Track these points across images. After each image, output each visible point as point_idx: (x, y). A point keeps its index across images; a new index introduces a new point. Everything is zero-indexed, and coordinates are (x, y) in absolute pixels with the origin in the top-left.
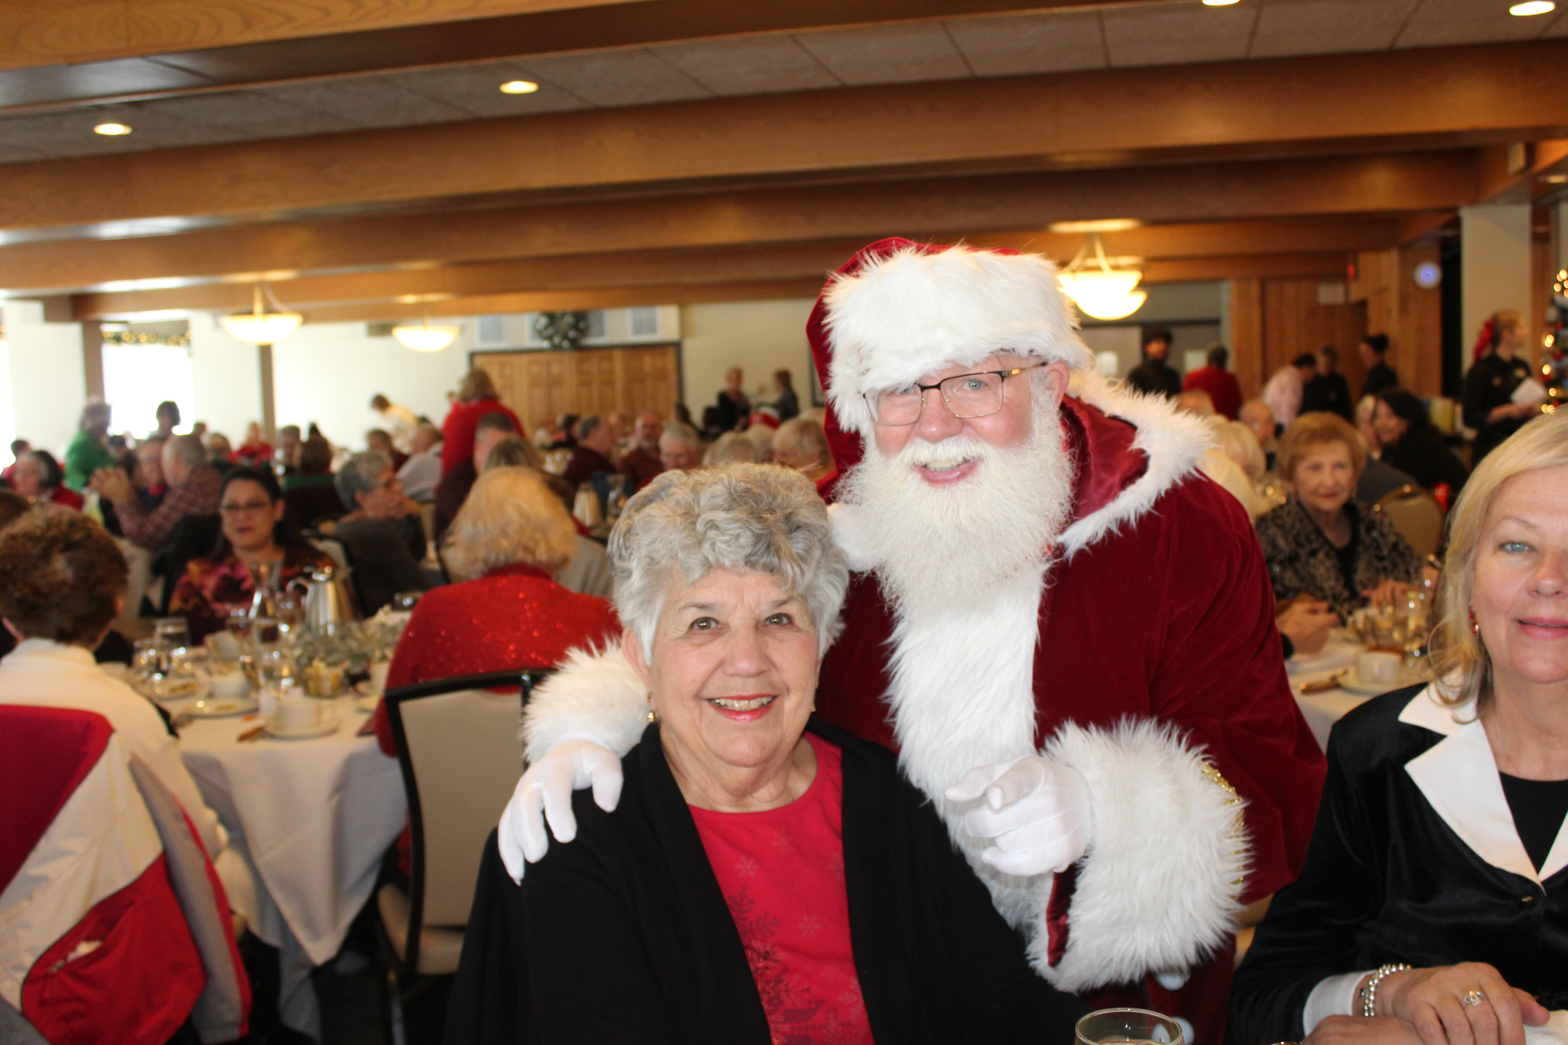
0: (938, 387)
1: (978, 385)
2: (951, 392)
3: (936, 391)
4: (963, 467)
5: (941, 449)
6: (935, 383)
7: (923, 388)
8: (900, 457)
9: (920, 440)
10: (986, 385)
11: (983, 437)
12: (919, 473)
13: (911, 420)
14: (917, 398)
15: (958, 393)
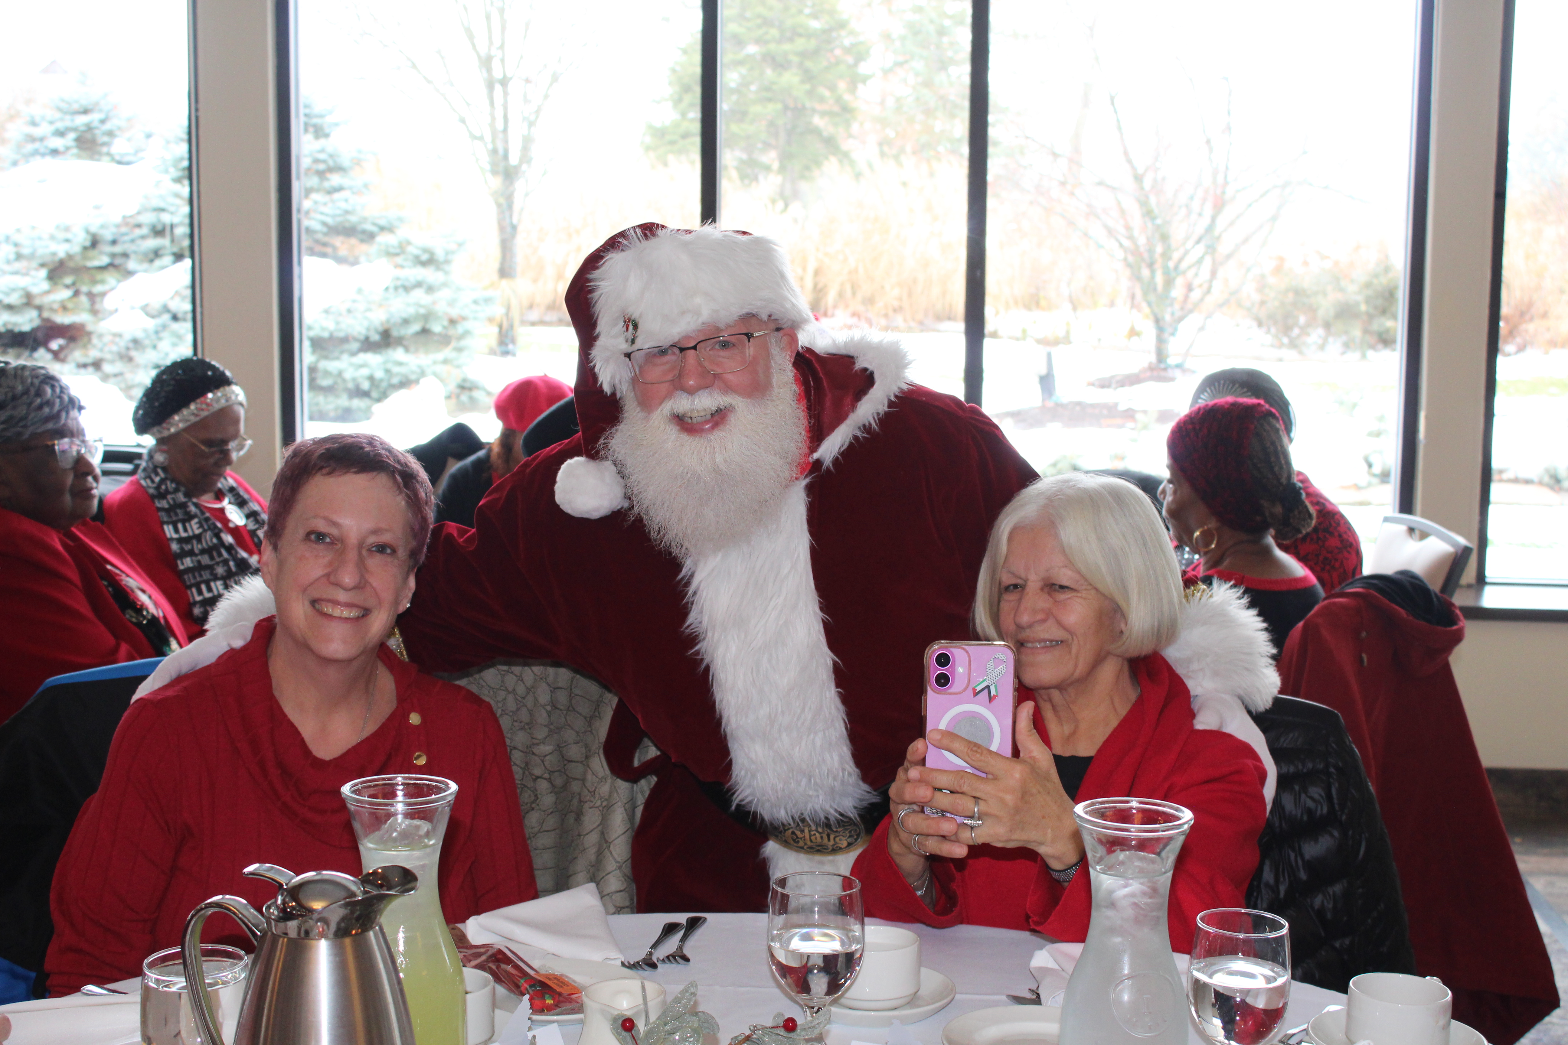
0: (694, 348)
1: (725, 345)
2: (705, 351)
3: (693, 351)
5: (697, 400)
6: (692, 344)
7: (682, 350)
8: (659, 411)
9: (679, 393)
10: (734, 345)
11: (732, 390)
12: (678, 425)
13: (670, 377)
14: (674, 358)
15: (711, 353)
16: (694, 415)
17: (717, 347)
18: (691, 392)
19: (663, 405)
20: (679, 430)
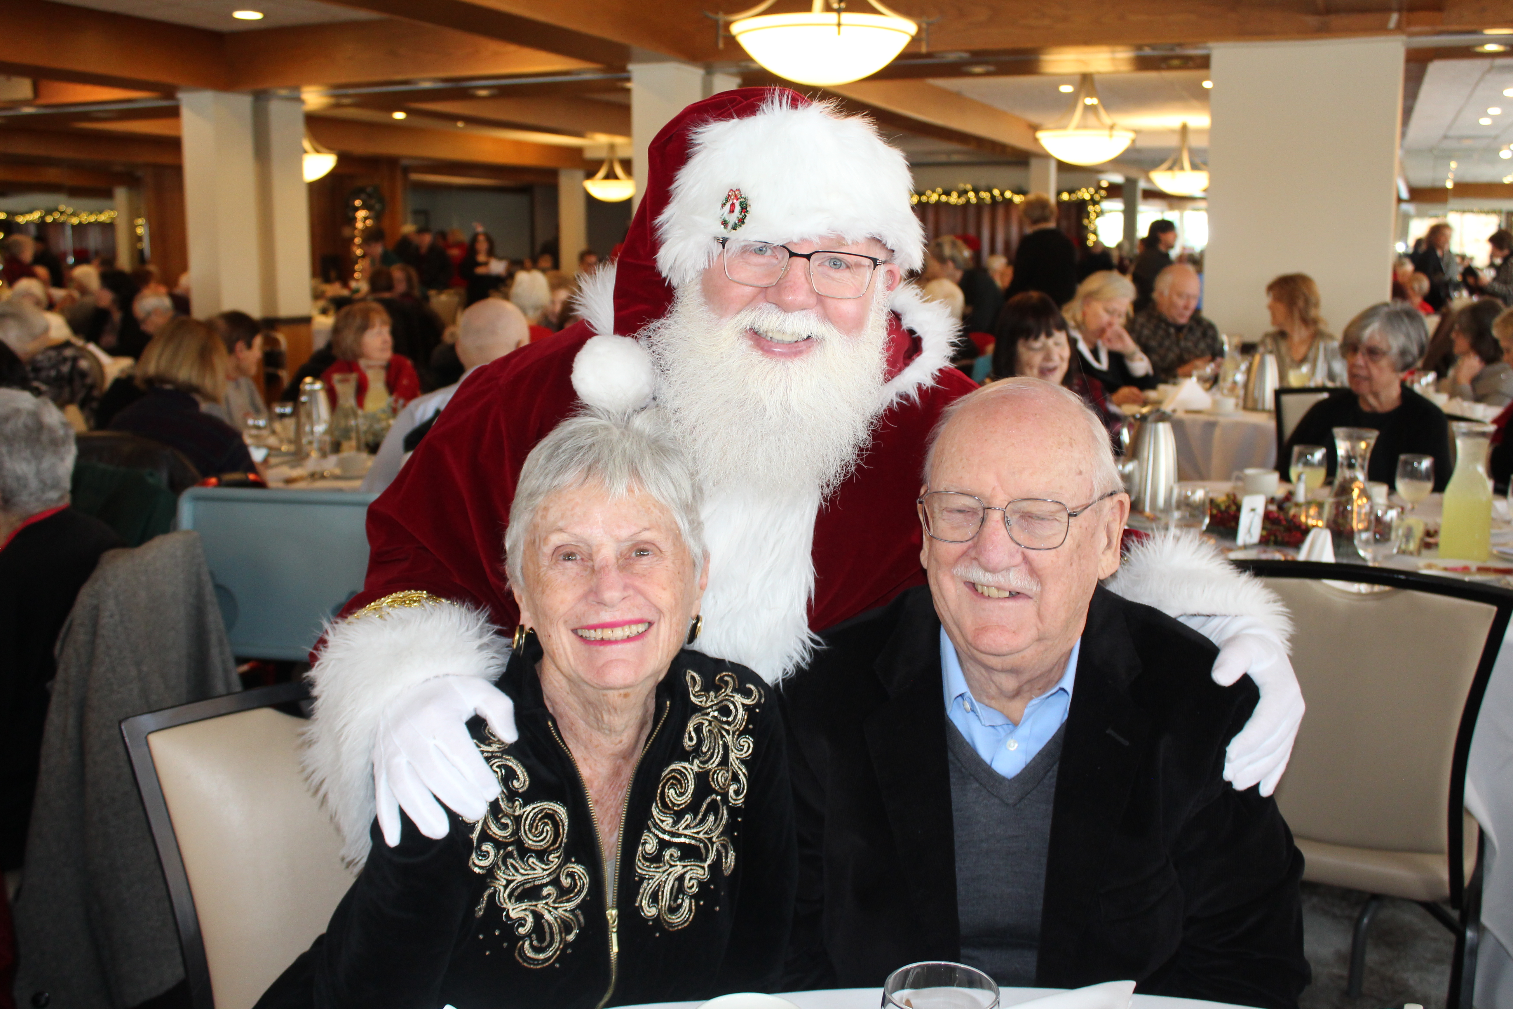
2: (817, 264)
3: (803, 260)
4: (801, 345)
6: (806, 252)
7: (791, 254)
8: (736, 319)
9: (769, 306)
10: (848, 267)
11: (829, 319)
12: (751, 339)
13: (764, 283)
14: (775, 261)
15: (820, 269)
16: (778, 337)
17: (827, 263)
18: (784, 308)
19: (743, 313)
20: (751, 346)
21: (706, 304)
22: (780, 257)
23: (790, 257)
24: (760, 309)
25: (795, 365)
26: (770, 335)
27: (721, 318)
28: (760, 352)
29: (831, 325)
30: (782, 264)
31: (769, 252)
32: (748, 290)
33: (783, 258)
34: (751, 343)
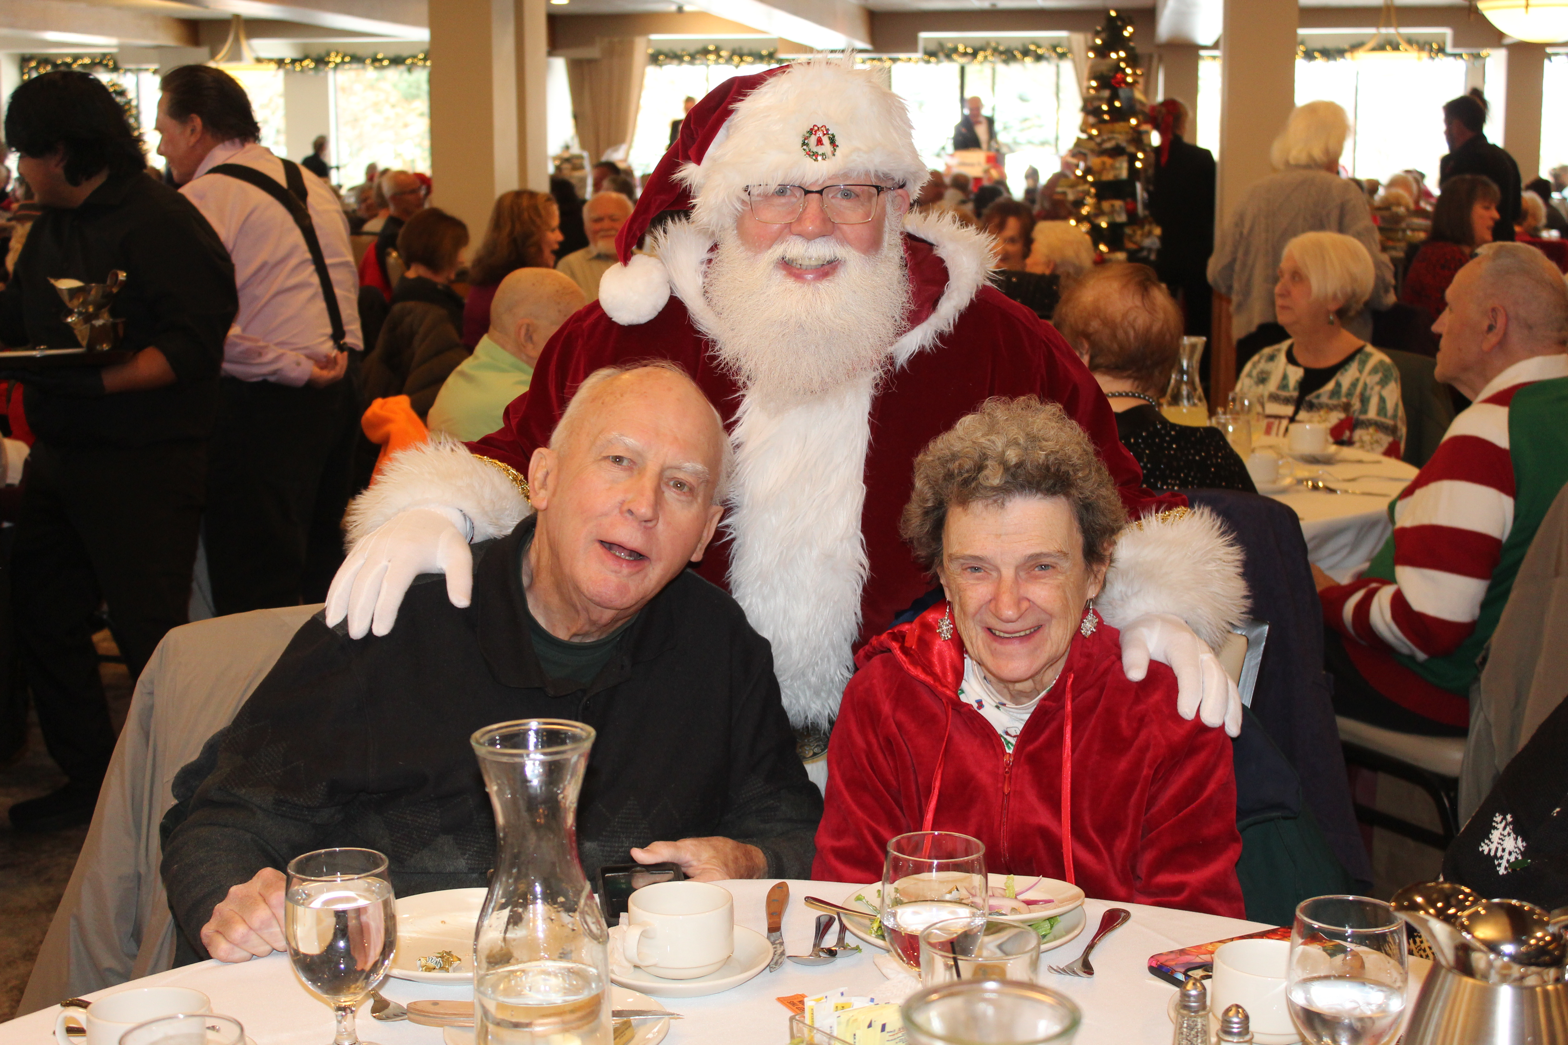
4: (827, 268)
21: (743, 244)
22: (798, 195)
23: (805, 195)
24: (787, 241)
25: (824, 286)
26: (800, 262)
27: (755, 255)
28: (793, 279)
29: (850, 247)
30: (800, 202)
31: (789, 192)
32: (776, 227)
33: (801, 195)
34: (784, 272)
